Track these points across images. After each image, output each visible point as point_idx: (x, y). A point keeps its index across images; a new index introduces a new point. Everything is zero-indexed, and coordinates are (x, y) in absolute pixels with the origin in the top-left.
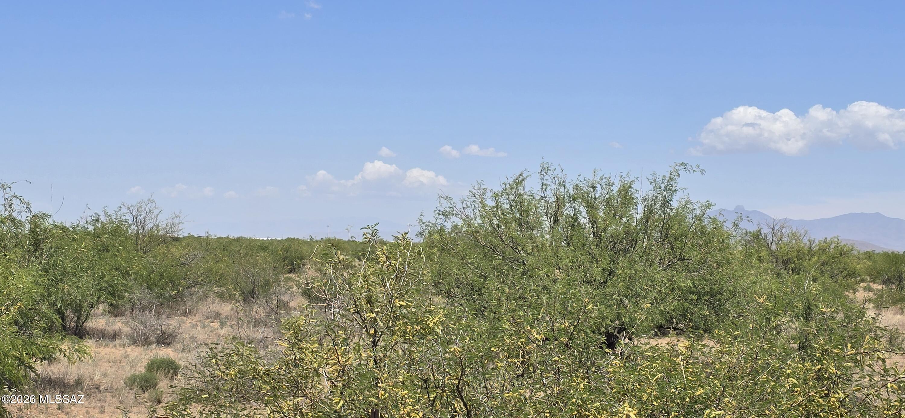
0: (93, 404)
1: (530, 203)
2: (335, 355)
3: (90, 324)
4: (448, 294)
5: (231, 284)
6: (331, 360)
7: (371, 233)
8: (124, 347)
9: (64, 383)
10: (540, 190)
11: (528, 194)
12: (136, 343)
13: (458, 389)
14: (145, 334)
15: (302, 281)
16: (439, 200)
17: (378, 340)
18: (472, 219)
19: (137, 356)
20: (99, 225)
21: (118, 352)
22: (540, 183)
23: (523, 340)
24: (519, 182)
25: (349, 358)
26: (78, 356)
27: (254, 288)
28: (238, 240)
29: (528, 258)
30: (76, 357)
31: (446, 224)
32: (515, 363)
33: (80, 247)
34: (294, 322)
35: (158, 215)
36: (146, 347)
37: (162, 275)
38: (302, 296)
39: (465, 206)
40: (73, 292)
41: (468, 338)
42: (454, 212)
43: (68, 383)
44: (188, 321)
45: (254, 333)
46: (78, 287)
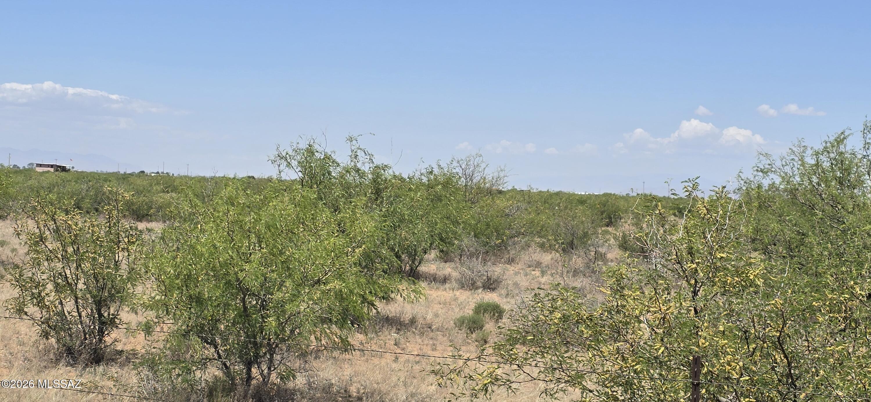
0: (426, 342)
1: (851, 162)
2: (656, 303)
3: (423, 268)
4: (765, 251)
5: (552, 235)
6: (652, 307)
7: (692, 186)
8: (453, 291)
9: (400, 322)
10: (863, 149)
11: (850, 152)
12: (464, 287)
13: (779, 341)
14: (472, 279)
15: (619, 234)
16: (757, 157)
17: (699, 290)
18: (790, 177)
19: (465, 300)
20: (432, 177)
21: (447, 294)
22: (863, 142)
23: (846, 296)
24: (840, 141)
25: (671, 307)
26: (415, 296)
27: (573, 239)
28: (558, 194)
29: (849, 217)
30: (413, 297)
31: (764, 181)
32: (837, 318)
33: (416, 196)
34: (616, 270)
35: (484, 169)
36: (473, 291)
37: (488, 225)
38: (619, 248)
39: (784, 163)
40: (410, 238)
41: (790, 291)
42: (773, 170)
43: (404, 321)
44: (511, 269)
45: (573, 282)
46: (414, 233)
